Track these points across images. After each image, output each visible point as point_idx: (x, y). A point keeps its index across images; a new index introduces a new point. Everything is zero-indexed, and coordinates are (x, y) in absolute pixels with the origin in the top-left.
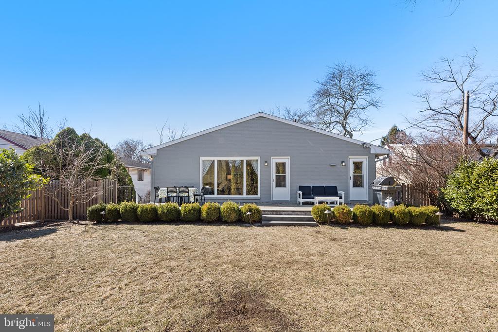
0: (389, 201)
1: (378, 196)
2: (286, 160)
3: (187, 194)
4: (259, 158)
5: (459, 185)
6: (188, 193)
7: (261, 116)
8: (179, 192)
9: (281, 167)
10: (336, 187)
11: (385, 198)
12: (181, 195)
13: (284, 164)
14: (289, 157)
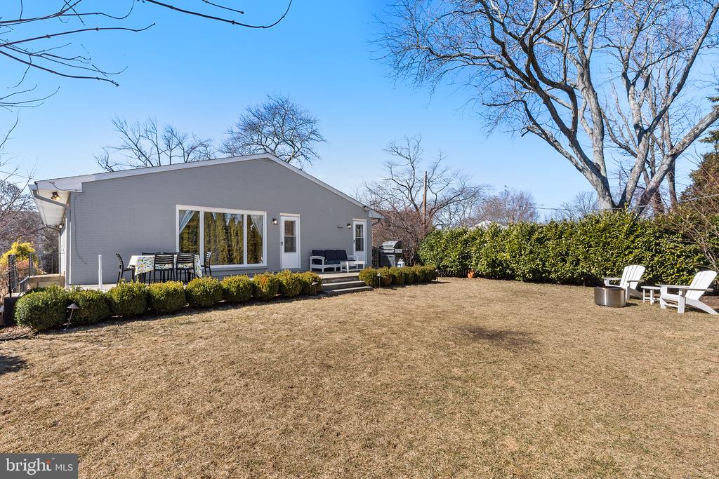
0: (401, 262)
1: (389, 259)
2: (295, 218)
3: (191, 264)
4: (264, 214)
5: (432, 248)
6: (193, 262)
7: (267, 158)
8: (177, 263)
9: (290, 226)
10: (345, 251)
11: (397, 261)
12: (180, 266)
13: (292, 223)
14: (299, 215)
